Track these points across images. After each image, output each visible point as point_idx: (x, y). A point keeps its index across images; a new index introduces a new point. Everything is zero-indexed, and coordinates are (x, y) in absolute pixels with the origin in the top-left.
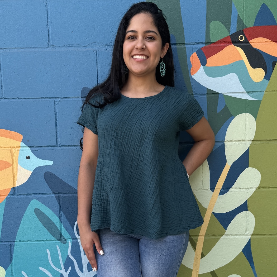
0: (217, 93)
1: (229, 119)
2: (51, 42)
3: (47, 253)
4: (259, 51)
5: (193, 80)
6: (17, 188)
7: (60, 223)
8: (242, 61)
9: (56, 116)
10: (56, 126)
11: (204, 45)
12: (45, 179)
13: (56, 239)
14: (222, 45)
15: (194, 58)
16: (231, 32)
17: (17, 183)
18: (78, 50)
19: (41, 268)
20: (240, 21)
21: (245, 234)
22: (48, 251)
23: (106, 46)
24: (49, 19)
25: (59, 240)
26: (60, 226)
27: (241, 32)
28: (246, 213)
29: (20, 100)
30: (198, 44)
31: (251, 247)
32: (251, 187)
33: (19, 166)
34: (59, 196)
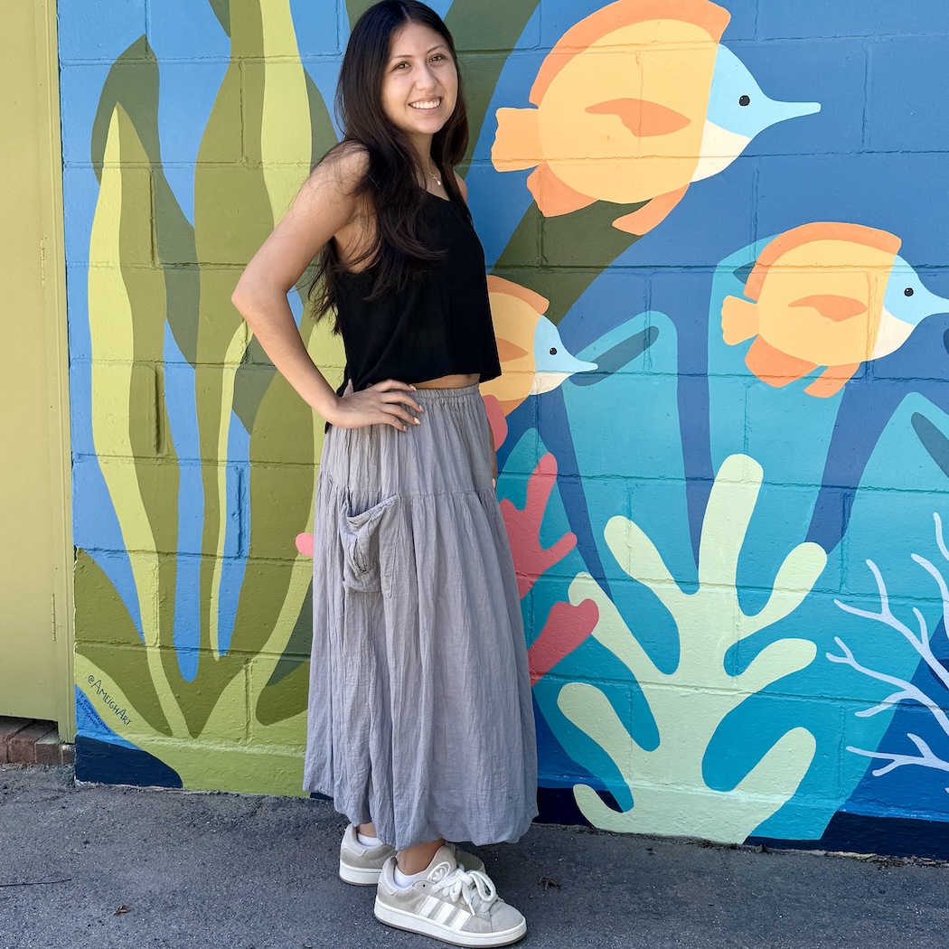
3: (934, 521)
12: (945, 343)
17: (875, 352)
19: (915, 557)
22: (936, 517)
33: (885, 312)
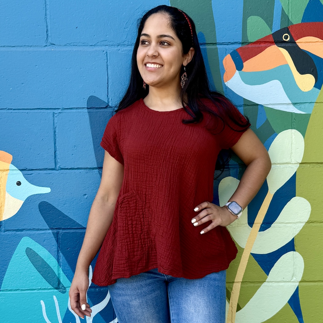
0: (256, 104)
1: (272, 137)
2: (50, 40)
3: (41, 305)
4: (308, 53)
5: (227, 88)
6: (3, 222)
7: (58, 266)
8: (287, 65)
9: (55, 132)
10: (55, 144)
11: (240, 46)
12: (40, 210)
13: (53, 288)
14: (263, 45)
15: (228, 62)
16: (274, 29)
17: (4, 216)
18: (84, 50)
20: (284, 16)
21: (292, 281)
22: (42, 302)
23: (119, 45)
24: (47, 12)
25: (57, 288)
26: (58, 270)
27: (286, 30)
28: (293, 254)
29: (10, 111)
30: (232, 44)
31: (300, 297)
32: (299, 221)
33: (7, 195)
34: (57, 232)
